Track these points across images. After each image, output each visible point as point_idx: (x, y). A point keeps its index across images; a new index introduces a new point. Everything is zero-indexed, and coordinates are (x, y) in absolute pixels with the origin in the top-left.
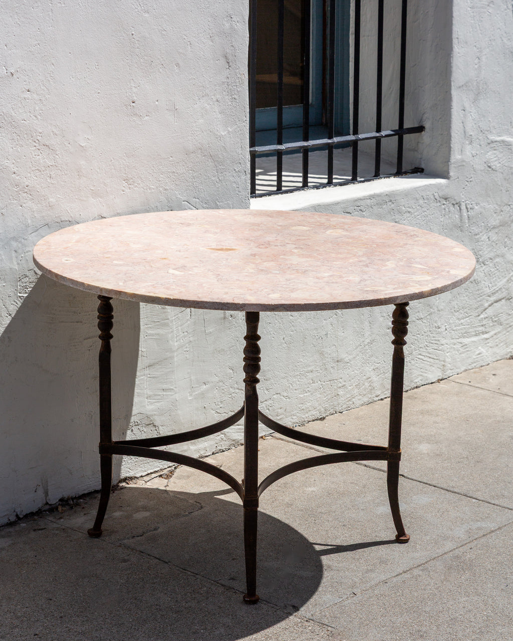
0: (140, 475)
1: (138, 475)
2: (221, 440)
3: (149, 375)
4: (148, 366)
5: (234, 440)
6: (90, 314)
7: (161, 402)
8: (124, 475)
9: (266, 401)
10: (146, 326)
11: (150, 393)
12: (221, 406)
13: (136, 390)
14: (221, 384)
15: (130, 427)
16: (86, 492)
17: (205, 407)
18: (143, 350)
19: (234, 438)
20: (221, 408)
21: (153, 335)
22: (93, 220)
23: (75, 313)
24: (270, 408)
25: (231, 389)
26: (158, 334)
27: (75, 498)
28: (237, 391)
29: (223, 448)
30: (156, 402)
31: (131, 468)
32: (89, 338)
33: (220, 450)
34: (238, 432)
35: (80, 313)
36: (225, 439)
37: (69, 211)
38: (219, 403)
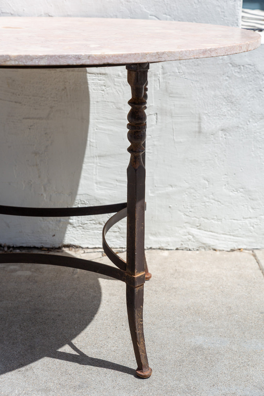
0: (86, 246)
1: (84, 246)
2: (188, 239)
3: (99, 164)
4: (99, 156)
5: (204, 244)
6: (30, 98)
7: (114, 190)
8: (67, 241)
9: (250, 218)
10: (96, 120)
11: (99, 179)
12: (191, 210)
13: (83, 174)
14: (192, 191)
15: (75, 203)
16: (24, 245)
17: (170, 207)
18: (92, 140)
19: (204, 242)
20: (191, 211)
21: (105, 130)
22: (38, 16)
23: (13, 94)
24: (255, 226)
25: (205, 198)
26: (111, 131)
27: (13, 247)
28: (213, 201)
29: (191, 247)
30: (107, 189)
31: (77, 238)
32: (29, 118)
33: (186, 248)
34: (209, 238)
35: (19, 95)
36: (193, 240)
37: (11, 5)
38: (189, 207)
